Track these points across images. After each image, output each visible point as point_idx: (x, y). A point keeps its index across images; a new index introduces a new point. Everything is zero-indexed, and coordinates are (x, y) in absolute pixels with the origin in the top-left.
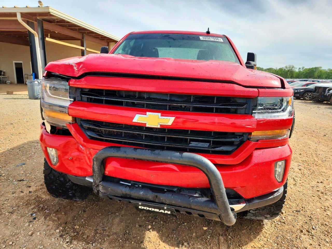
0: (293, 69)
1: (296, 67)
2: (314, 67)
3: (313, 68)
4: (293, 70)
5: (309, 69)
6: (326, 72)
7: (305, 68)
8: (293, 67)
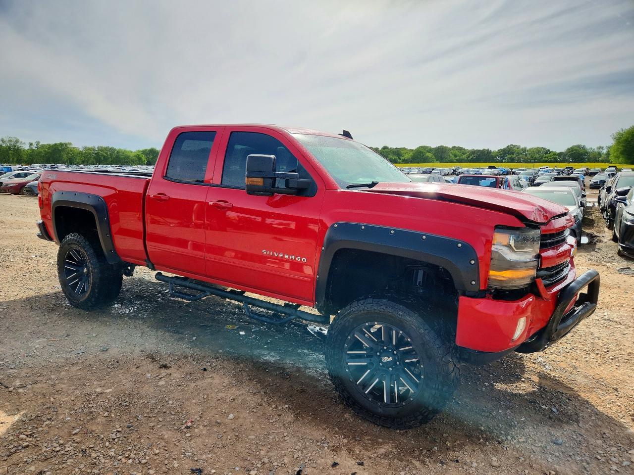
0: (18, 144)
1: (23, 142)
2: (58, 142)
3: (56, 144)
4: (18, 148)
5: (50, 147)
6: (81, 153)
7: (40, 144)
8: (17, 141)
